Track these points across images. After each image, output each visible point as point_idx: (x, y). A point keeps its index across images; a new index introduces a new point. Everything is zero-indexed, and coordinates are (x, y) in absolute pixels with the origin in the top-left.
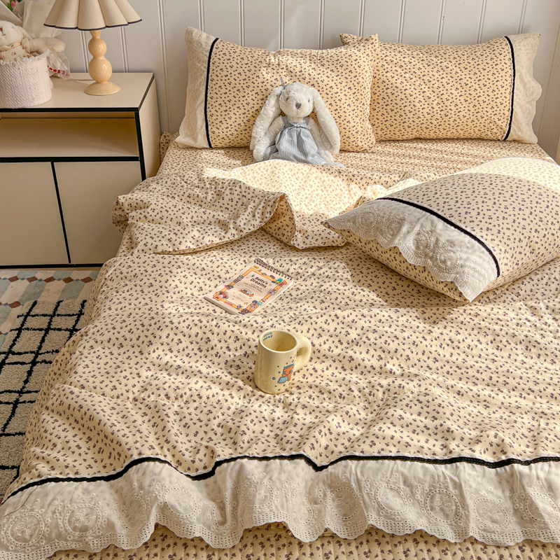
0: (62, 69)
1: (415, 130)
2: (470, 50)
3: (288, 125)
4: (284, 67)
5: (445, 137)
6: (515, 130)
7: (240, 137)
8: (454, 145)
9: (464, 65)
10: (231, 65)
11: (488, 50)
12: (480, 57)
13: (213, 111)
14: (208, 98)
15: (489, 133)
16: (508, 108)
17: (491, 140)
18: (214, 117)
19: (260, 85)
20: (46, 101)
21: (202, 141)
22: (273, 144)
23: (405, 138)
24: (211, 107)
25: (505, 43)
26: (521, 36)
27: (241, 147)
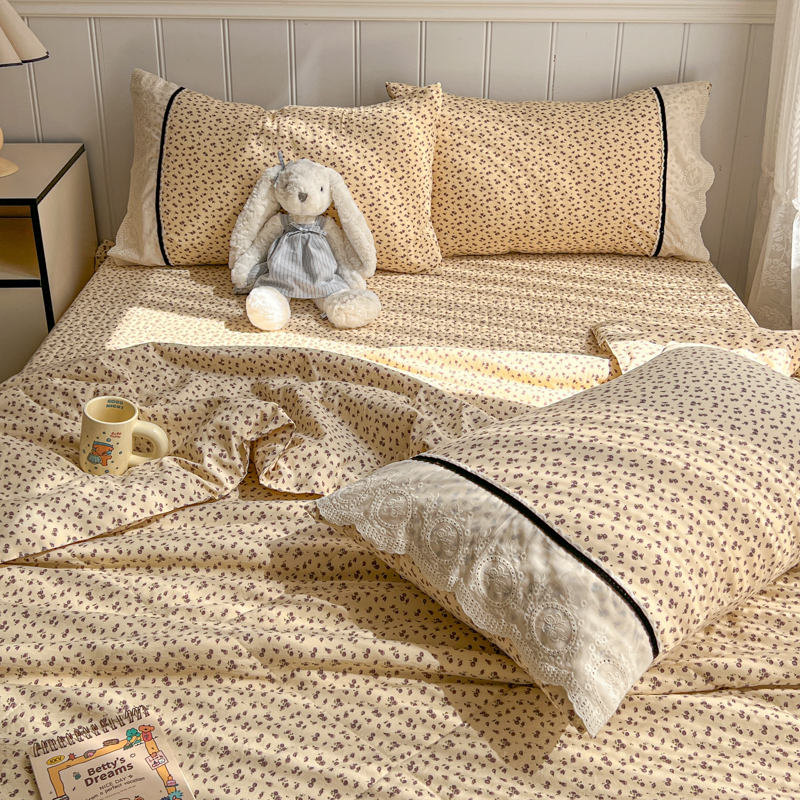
1: (507, 239)
2: (595, 110)
3: (289, 228)
4: (286, 134)
5: (558, 250)
6: (670, 241)
7: (216, 247)
8: (572, 263)
9: (583, 134)
10: (199, 130)
11: (623, 109)
12: (609, 119)
13: (170, 206)
14: (162, 184)
15: (628, 244)
16: (656, 202)
17: (634, 256)
18: (172, 215)
19: (247, 163)
21: (152, 254)
22: (264, 259)
23: (492, 251)
24: (166, 199)
25: (651, 97)
26: (677, 87)
27: (217, 266)
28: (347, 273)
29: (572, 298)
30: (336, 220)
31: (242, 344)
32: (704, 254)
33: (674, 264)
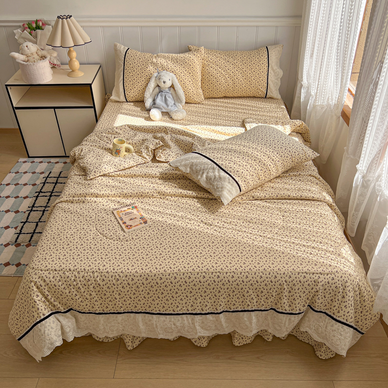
0: (57, 64)
1: (223, 93)
2: (248, 54)
3: (161, 91)
4: (159, 63)
5: (237, 96)
6: (269, 93)
7: (140, 96)
8: (241, 100)
9: (245, 61)
10: (134, 62)
11: (257, 54)
12: (252, 57)
13: (127, 84)
14: (125, 78)
16: (265, 82)
18: (128, 87)
19: (148, 72)
20: (50, 80)
21: (122, 99)
22: (154, 100)
23: (219, 96)
24: (126, 82)
25: (265, 50)
26: (273, 46)
27: (141, 101)
28: (177, 104)
29: (240, 111)
30: (174, 88)
31: (149, 125)
32: (279, 97)
33: (270, 100)
